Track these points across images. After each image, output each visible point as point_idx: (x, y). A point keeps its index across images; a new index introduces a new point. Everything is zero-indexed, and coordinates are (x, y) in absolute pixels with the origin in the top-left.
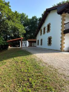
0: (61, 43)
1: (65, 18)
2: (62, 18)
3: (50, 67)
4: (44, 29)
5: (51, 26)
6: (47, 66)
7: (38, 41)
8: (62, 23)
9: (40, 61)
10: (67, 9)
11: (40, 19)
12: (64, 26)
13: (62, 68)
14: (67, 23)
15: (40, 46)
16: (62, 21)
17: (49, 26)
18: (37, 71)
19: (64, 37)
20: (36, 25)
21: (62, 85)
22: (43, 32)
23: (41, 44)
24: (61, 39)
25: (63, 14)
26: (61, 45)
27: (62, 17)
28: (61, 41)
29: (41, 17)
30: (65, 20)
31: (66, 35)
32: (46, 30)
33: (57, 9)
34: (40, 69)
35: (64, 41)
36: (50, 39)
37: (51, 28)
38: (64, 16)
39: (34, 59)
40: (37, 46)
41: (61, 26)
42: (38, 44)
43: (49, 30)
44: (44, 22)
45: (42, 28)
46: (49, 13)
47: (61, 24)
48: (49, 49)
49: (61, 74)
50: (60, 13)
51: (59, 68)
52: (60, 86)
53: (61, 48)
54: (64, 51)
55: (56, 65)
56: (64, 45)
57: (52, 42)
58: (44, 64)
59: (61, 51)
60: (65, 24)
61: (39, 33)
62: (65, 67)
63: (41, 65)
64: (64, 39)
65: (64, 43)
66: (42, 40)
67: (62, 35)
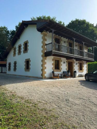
0: (41, 68)
1: (46, 37)
2: (42, 37)
3: (28, 102)
4: (20, 47)
5: (29, 44)
6: (23, 101)
7: (10, 64)
8: (43, 42)
9: (13, 95)
10: (48, 27)
11: (13, 32)
12: (46, 47)
13: (43, 102)
14: (49, 44)
15: (12, 72)
16: (42, 40)
17: (26, 44)
18: (7, 112)
19: (46, 61)
20: (7, 40)
21: (43, 124)
22: (17, 52)
23: (15, 69)
24: (42, 63)
25: (44, 32)
26: (42, 70)
27: (42, 35)
28: (42, 65)
29: (15, 30)
30: (46, 40)
31: (48, 57)
32: (22, 50)
33: (36, 24)
34: (12, 108)
35: (45, 66)
36: (28, 62)
37: (29, 48)
38: (45, 35)
39: (3, 94)
40: (8, 72)
41: (42, 47)
42: (9, 69)
43: (26, 50)
44: (19, 38)
45: (17, 46)
46: (27, 27)
47: (42, 45)
49: (42, 110)
50: (40, 30)
51: (39, 102)
52: (41, 126)
53: (42, 75)
54: (46, 78)
55: (35, 98)
56: (45, 70)
57: (30, 67)
58: (19, 100)
59: (42, 78)
60: (46, 45)
61: (12, 53)
62: (46, 99)
63: (14, 101)
64: (46, 63)
65: (46, 68)
66: (15, 63)
67: (43, 58)
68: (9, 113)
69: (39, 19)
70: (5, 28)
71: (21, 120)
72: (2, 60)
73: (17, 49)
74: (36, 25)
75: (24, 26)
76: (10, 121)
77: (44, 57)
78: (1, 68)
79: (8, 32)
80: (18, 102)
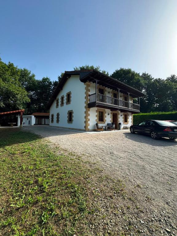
0: (85, 120)
1: (89, 88)
2: (86, 88)
3: (72, 155)
4: (62, 98)
5: (72, 95)
6: (66, 154)
7: (53, 116)
8: (86, 93)
9: (56, 147)
10: (92, 78)
11: (56, 83)
12: (89, 98)
13: (87, 154)
14: (92, 95)
15: (55, 124)
16: (85, 91)
17: (69, 95)
18: (51, 164)
19: (89, 112)
20: (49, 91)
21: (87, 177)
22: (60, 103)
23: (58, 121)
24: (85, 115)
25: (87, 83)
26: (86, 122)
27: (85, 86)
28: (86, 117)
29: (57, 80)
30: (89, 91)
31: (91, 109)
32: (65, 101)
33: (79, 74)
34: (56, 160)
35: (89, 117)
36: (70, 114)
37: (72, 99)
38: (88, 86)
39: (46, 145)
40: (51, 124)
41: (85, 98)
42: (52, 121)
43: (69, 101)
44: (62, 90)
45: (59, 97)
46: (69, 78)
47: (85, 95)
48: (69, 129)
49: (86, 163)
50: (83, 80)
51: (83, 154)
52: (85, 179)
53: (85, 127)
54: (89, 131)
55: (79, 151)
56: (89, 122)
57: (73, 119)
58: (62, 152)
59: (85, 131)
60: (89, 95)
61: (55, 104)
62: (90, 151)
63: (58, 153)
64: (89, 115)
65: (89, 120)
66: (58, 115)
67: (86, 109)
68: (53, 165)
69: (82, 69)
70: (47, 79)
71: (65, 173)
72: (45, 112)
73: (60, 101)
74: (79, 76)
75: (66, 77)
76: (55, 173)
77: (88, 109)
78: (44, 119)
79: (51, 82)
80: (62, 155)
